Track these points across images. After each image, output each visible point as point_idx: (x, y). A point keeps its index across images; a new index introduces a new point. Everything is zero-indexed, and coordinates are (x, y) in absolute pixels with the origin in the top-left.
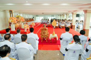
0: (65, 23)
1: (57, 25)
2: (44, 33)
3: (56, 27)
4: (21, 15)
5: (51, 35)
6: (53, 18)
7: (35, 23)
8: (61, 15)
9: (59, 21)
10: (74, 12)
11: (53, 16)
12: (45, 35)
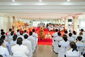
0: (58, 27)
1: (52, 29)
3: (51, 31)
6: (48, 22)
7: (33, 27)
8: (56, 20)
9: (54, 25)
10: (66, 18)
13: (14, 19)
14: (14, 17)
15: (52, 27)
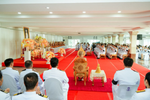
0: (117, 50)
1: (104, 54)
2: (80, 68)
3: (102, 57)
4: (44, 36)
5: (93, 71)
6: (95, 41)
7: (66, 50)
8: (110, 37)
10: (133, 31)
11: (95, 38)
12: (83, 71)
13: (27, 34)
14: (26, 30)
15: (105, 49)
